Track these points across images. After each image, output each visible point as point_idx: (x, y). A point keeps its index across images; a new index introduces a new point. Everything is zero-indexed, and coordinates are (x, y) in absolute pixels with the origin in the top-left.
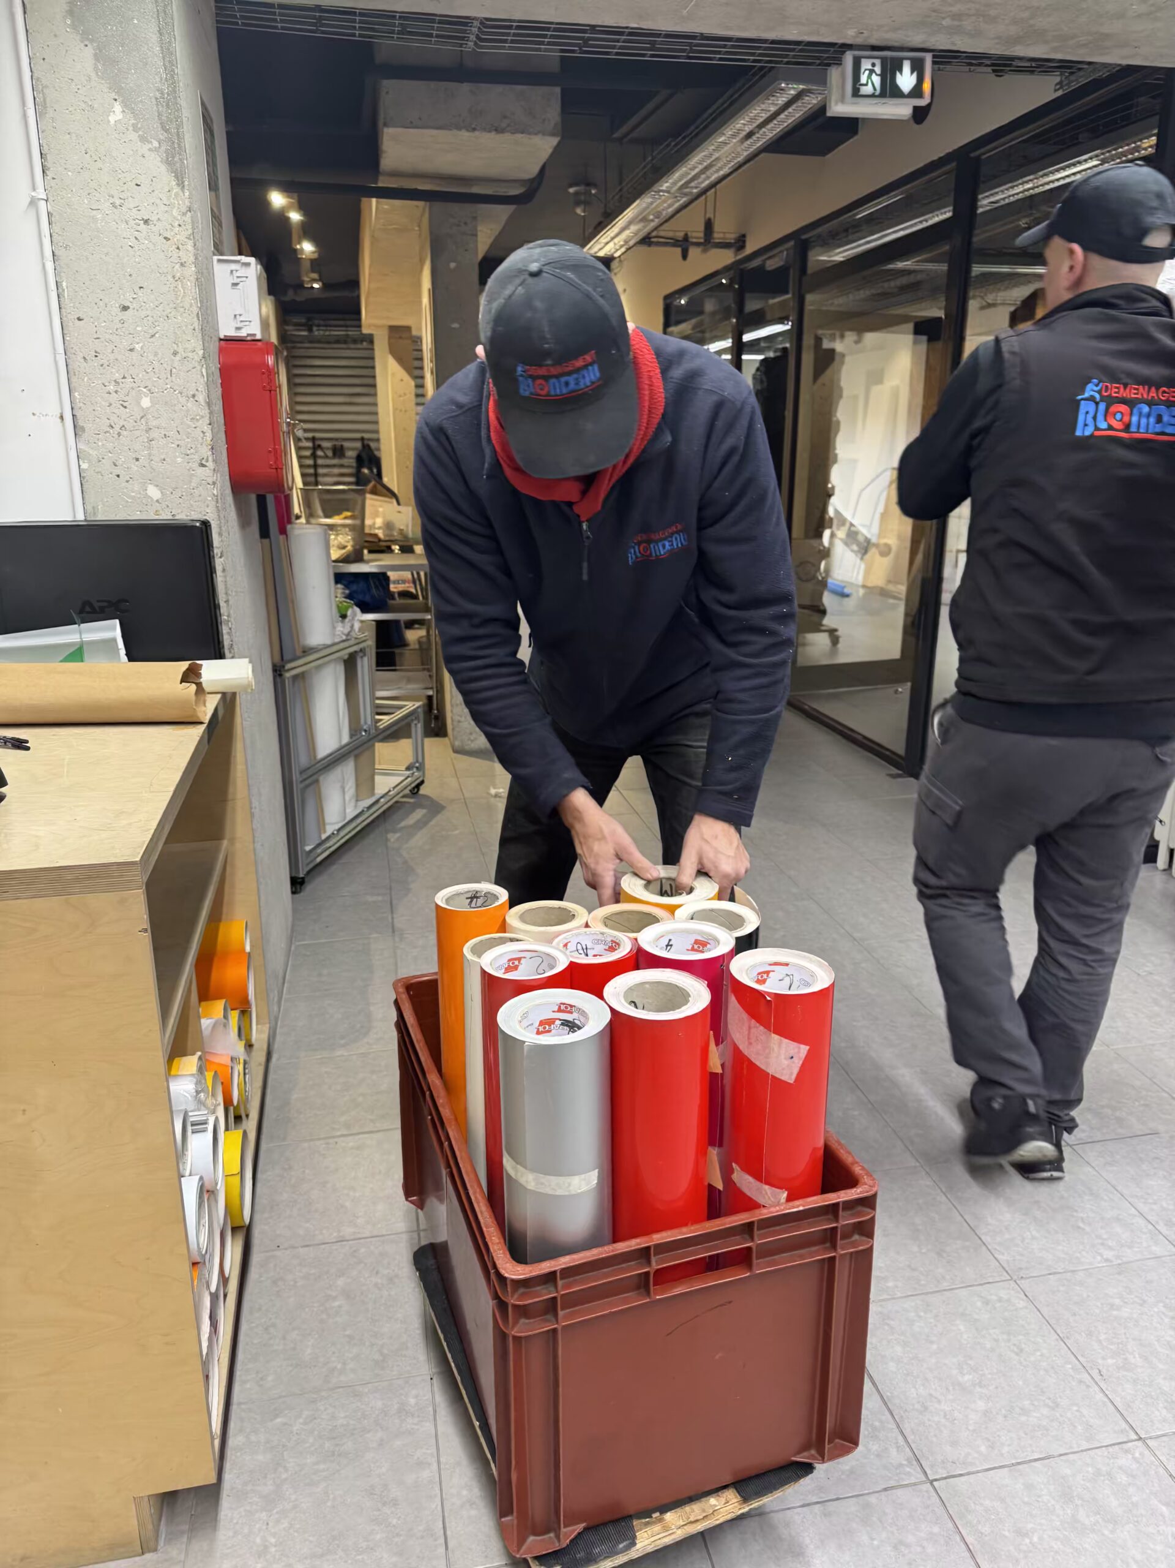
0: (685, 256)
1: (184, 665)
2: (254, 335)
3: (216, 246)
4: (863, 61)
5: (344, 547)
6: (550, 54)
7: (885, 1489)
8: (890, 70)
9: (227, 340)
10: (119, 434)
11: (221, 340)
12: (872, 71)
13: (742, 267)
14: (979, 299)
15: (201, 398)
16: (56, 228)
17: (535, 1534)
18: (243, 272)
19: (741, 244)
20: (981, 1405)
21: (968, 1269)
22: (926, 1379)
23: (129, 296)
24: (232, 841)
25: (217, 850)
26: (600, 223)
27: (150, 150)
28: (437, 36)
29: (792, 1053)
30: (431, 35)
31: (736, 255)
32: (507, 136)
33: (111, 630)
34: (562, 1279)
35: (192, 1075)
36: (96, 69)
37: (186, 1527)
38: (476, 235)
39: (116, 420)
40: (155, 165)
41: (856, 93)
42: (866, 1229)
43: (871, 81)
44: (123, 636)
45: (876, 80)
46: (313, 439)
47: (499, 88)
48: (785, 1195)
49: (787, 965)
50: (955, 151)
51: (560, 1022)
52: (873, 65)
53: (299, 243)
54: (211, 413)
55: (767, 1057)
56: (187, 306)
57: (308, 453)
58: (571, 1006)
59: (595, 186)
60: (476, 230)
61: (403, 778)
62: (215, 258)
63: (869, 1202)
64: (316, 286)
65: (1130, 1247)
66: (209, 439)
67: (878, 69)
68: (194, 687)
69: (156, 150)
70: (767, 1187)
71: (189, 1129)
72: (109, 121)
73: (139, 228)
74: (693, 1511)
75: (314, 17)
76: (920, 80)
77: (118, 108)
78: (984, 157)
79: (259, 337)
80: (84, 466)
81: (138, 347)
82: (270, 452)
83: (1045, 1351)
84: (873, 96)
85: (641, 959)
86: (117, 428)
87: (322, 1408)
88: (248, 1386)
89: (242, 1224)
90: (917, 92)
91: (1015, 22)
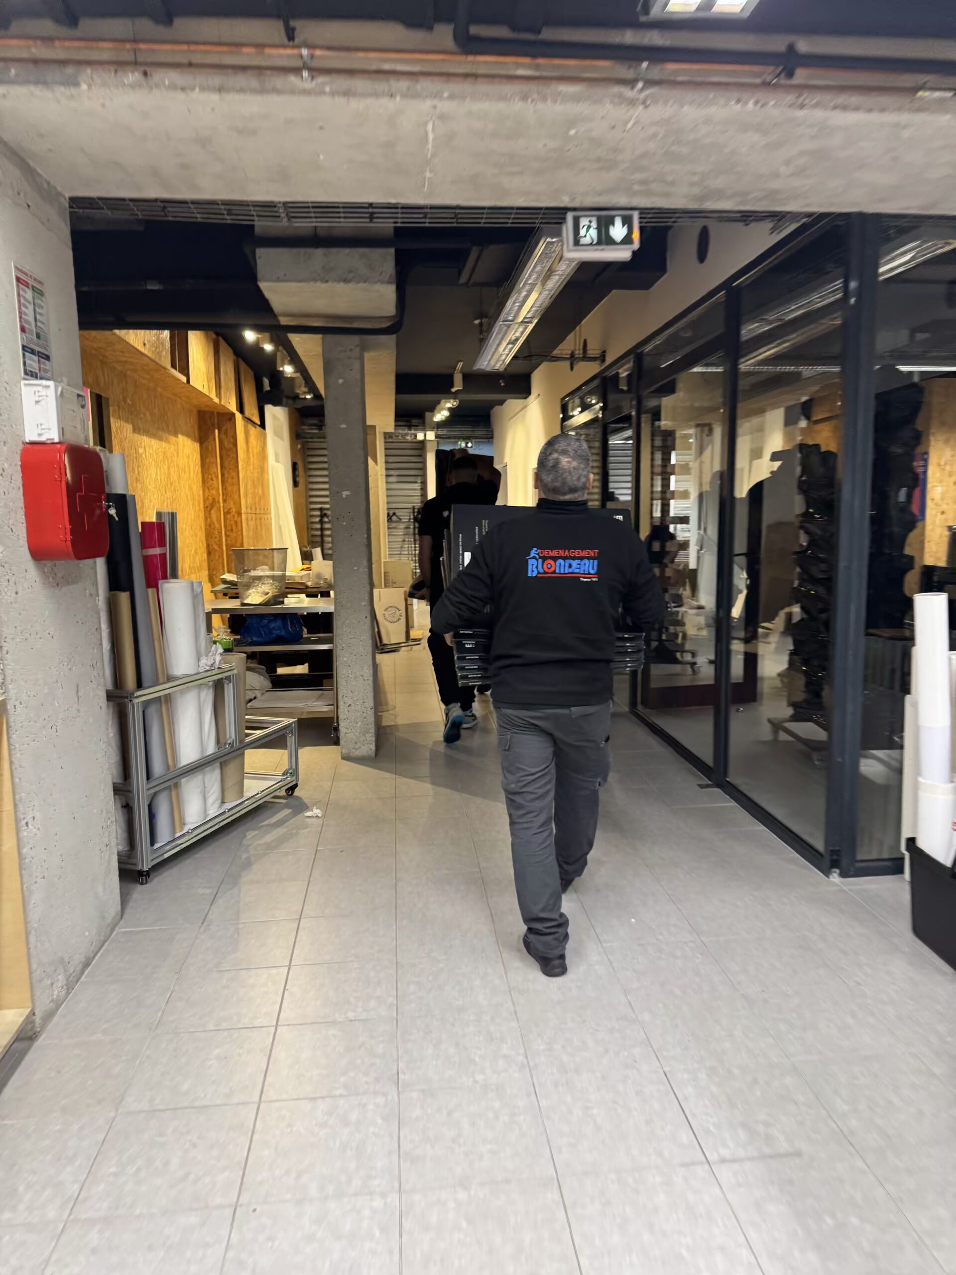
0: (572, 368)
2: (53, 439)
4: (582, 219)
5: (268, 593)
8: (605, 224)
9: (31, 443)
11: (27, 443)
12: (589, 227)
13: (604, 375)
18: (43, 392)
19: (602, 357)
31: (600, 366)
32: (352, 285)
38: (362, 359)
41: (577, 242)
43: (589, 233)
45: (593, 232)
47: (347, 251)
50: (723, 282)
52: (590, 222)
53: (282, 366)
60: (362, 355)
61: (275, 782)
62: (23, 382)
64: (308, 397)
67: (594, 225)
76: (630, 231)
78: (742, 286)
79: (56, 440)
84: (591, 244)
90: (627, 240)
91: (692, 184)
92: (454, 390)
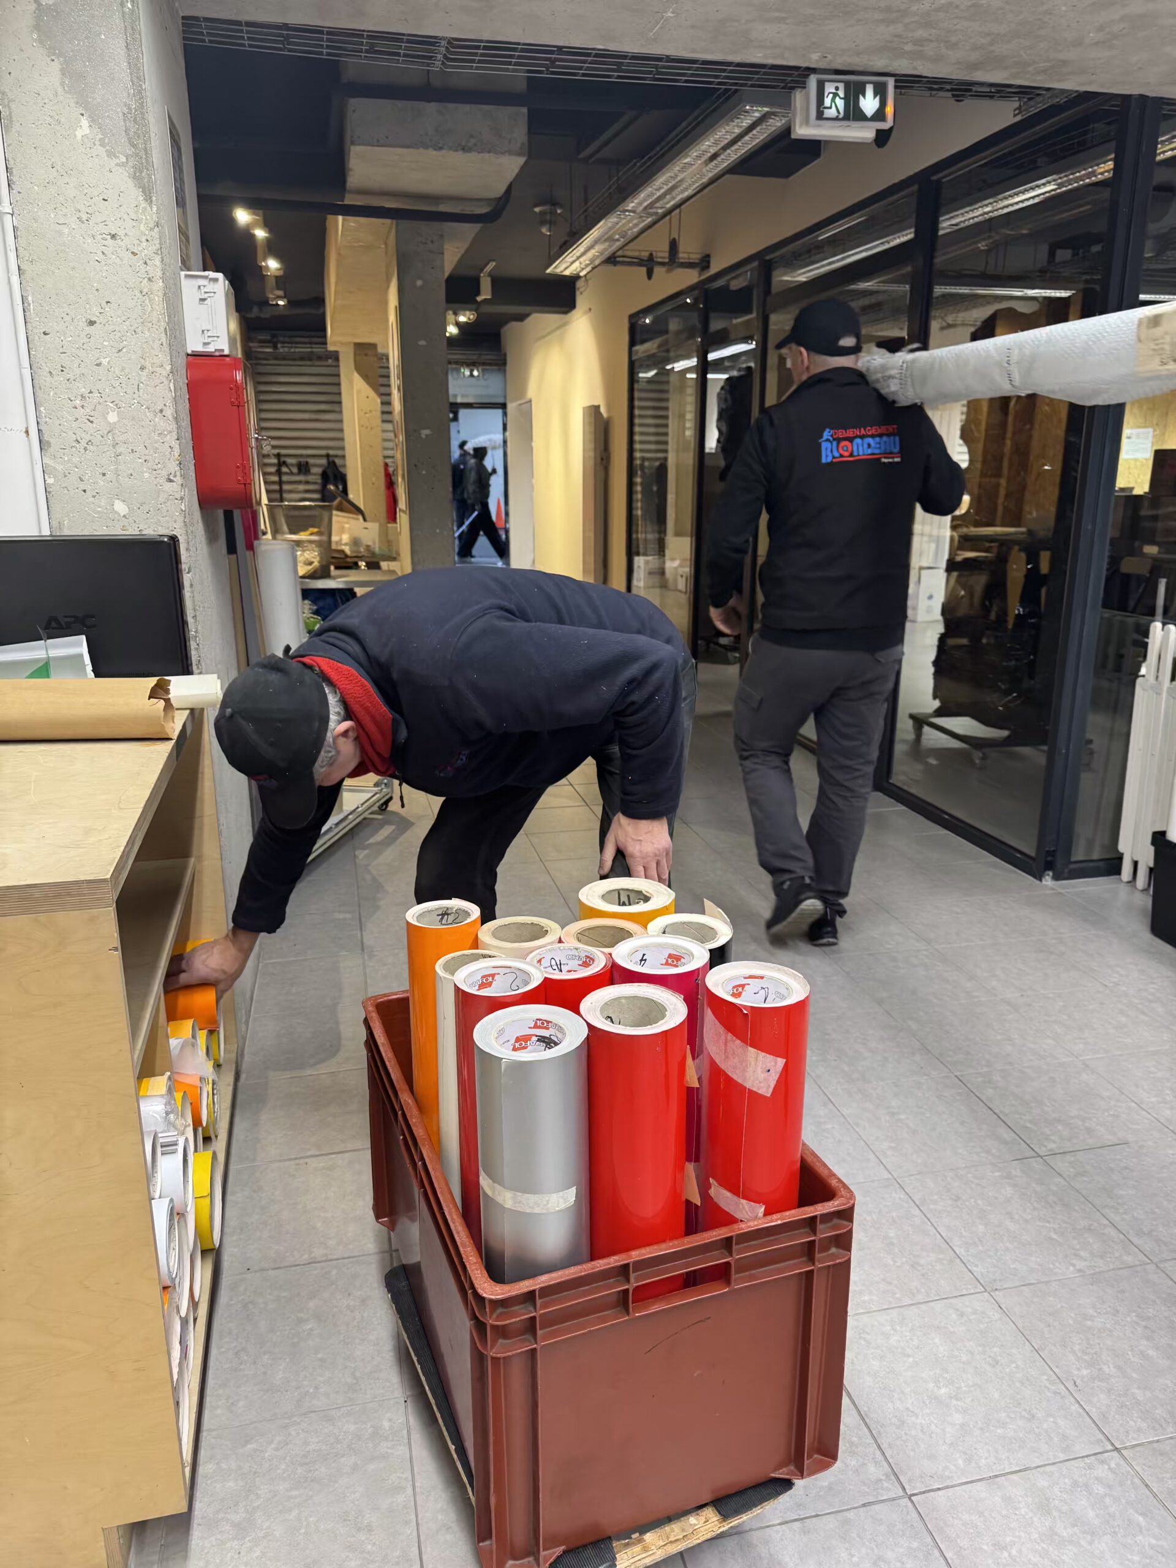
0: (650, 275)
1: (152, 681)
2: (223, 350)
3: (183, 262)
4: (827, 84)
5: (311, 563)
6: (515, 75)
7: (864, 1505)
8: (854, 92)
9: (195, 355)
10: (85, 449)
11: (188, 355)
12: (835, 95)
13: (706, 287)
14: (940, 320)
15: (169, 412)
16: (22, 242)
17: (515, 1559)
18: (211, 287)
19: (704, 264)
20: (958, 1418)
21: (942, 1282)
22: (903, 1393)
23: (96, 310)
24: (200, 858)
25: (184, 868)
26: (565, 243)
27: (117, 165)
28: (405, 55)
29: (769, 1065)
30: (398, 54)
31: (700, 275)
32: (473, 156)
33: (78, 646)
34: (540, 1298)
35: (162, 1096)
36: (62, 84)
37: (156, 1558)
38: (443, 254)
39: (83, 435)
40: (121, 179)
41: (820, 116)
42: (844, 1242)
43: (835, 105)
44: (90, 652)
45: (840, 103)
46: (278, 456)
47: (467, 107)
48: (762, 1209)
49: (762, 978)
50: (916, 174)
51: (536, 1038)
52: (837, 88)
53: (265, 259)
54: (179, 428)
55: (744, 1070)
56: (155, 321)
57: (273, 469)
58: (548, 1022)
59: (561, 206)
60: (443, 248)
61: (370, 795)
62: (183, 273)
63: (847, 1214)
64: (281, 303)
65: (1102, 1257)
66: (177, 455)
67: (841, 93)
68: (162, 703)
69: (123, 165)
70: (744, 1202)
71: (159, 1150)
72: (75, 136)
73: (105, 243)
74: (673, 1531)
75: (282, 35)
76: (883, 104)
77: (85, 122)
78: (945, 180)
79: (226, 352)
80: (50, 481)
81: (105, 362)
82: (238, 467)
83: (1019, 1363)
84: (836, 119)
85: (615, 974)
86: (83, 443)
87: (293, 1433)
88: (219, 1411)
89: (212, 1247)
90: (880, 115)
91: (975, 48)
92: (479, 299)
